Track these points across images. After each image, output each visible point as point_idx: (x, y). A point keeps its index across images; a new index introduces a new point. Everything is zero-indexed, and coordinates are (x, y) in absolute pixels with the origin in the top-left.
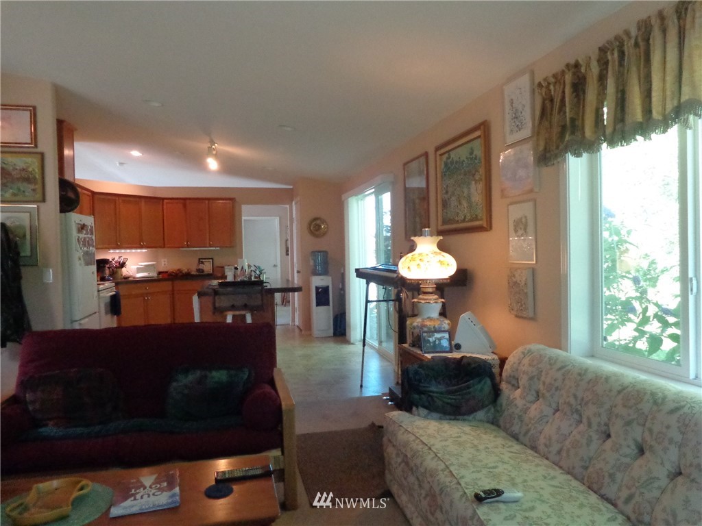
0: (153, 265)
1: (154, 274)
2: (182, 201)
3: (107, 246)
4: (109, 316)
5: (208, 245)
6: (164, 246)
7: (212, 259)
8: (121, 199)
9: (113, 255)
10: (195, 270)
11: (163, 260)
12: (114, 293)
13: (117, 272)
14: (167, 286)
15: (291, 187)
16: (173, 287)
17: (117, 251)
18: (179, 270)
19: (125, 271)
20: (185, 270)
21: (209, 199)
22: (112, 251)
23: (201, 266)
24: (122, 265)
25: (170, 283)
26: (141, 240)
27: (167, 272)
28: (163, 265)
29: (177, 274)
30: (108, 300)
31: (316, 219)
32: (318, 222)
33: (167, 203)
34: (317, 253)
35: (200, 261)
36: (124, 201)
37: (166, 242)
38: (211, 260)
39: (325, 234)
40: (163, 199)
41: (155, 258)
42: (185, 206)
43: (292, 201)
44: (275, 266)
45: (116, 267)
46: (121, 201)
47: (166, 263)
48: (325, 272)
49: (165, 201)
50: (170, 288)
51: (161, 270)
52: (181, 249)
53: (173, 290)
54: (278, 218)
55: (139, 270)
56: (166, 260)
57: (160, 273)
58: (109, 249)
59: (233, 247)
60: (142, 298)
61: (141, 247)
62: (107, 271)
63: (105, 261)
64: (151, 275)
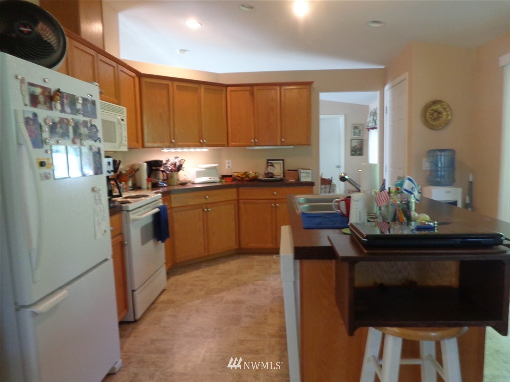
0: (215, 168)
1: (216, 179)
2: (248, 88)
3: (160, 145)
4: (151, 243)
5: (279, 143)
6: (228, 145)
7: (283, 160)
8: (176, 83)
9: (168, 156)
10: (263, 174)
11: (226, 161)
12: (157, 210)
13: (172, 177)
14: (231, 194)
15: (383, 67)
16: (238, 196)
17: (173, 150)
18: (245, 173)
19: (183, 175)
20: (252, 174)
21: (281, 84)
22: (165, 150)
23: (270, 169)
24: (179, 168)
25: (234, 190)
26: (201, 137)
27: (230, 176)
28: (227, 167)
29: (242, 179)
30: (150, 220)
31: (435, 103)
32: (437, 107)
33: (231, 91)
34: (439, 153)
35: (269, 163)
36: (179, 88)
37: (230, 140)
38: (281, 162)
39: (447, 123)
40: (226, 86)
41: (218, 158)
42: (252, 94)
43: (385, 84)
44: (338, 167)
45: (171, 171)
46: (175, 87)
47: (230, 165)
48: (450, 182)
49: (229, 88)
50: (235, 197)
51: (225, 173)
52: (247, 148)
53: (238, 200)
54: (343, 116)
55: (199, 174)
56: (230, 161)
57: (223, 177)
58: (162, 147)
59: (309, 145)
60: (201, 210)
61: (201, 145)
62: (161, 176)
63: (158, 164)
64: (212, 179)
